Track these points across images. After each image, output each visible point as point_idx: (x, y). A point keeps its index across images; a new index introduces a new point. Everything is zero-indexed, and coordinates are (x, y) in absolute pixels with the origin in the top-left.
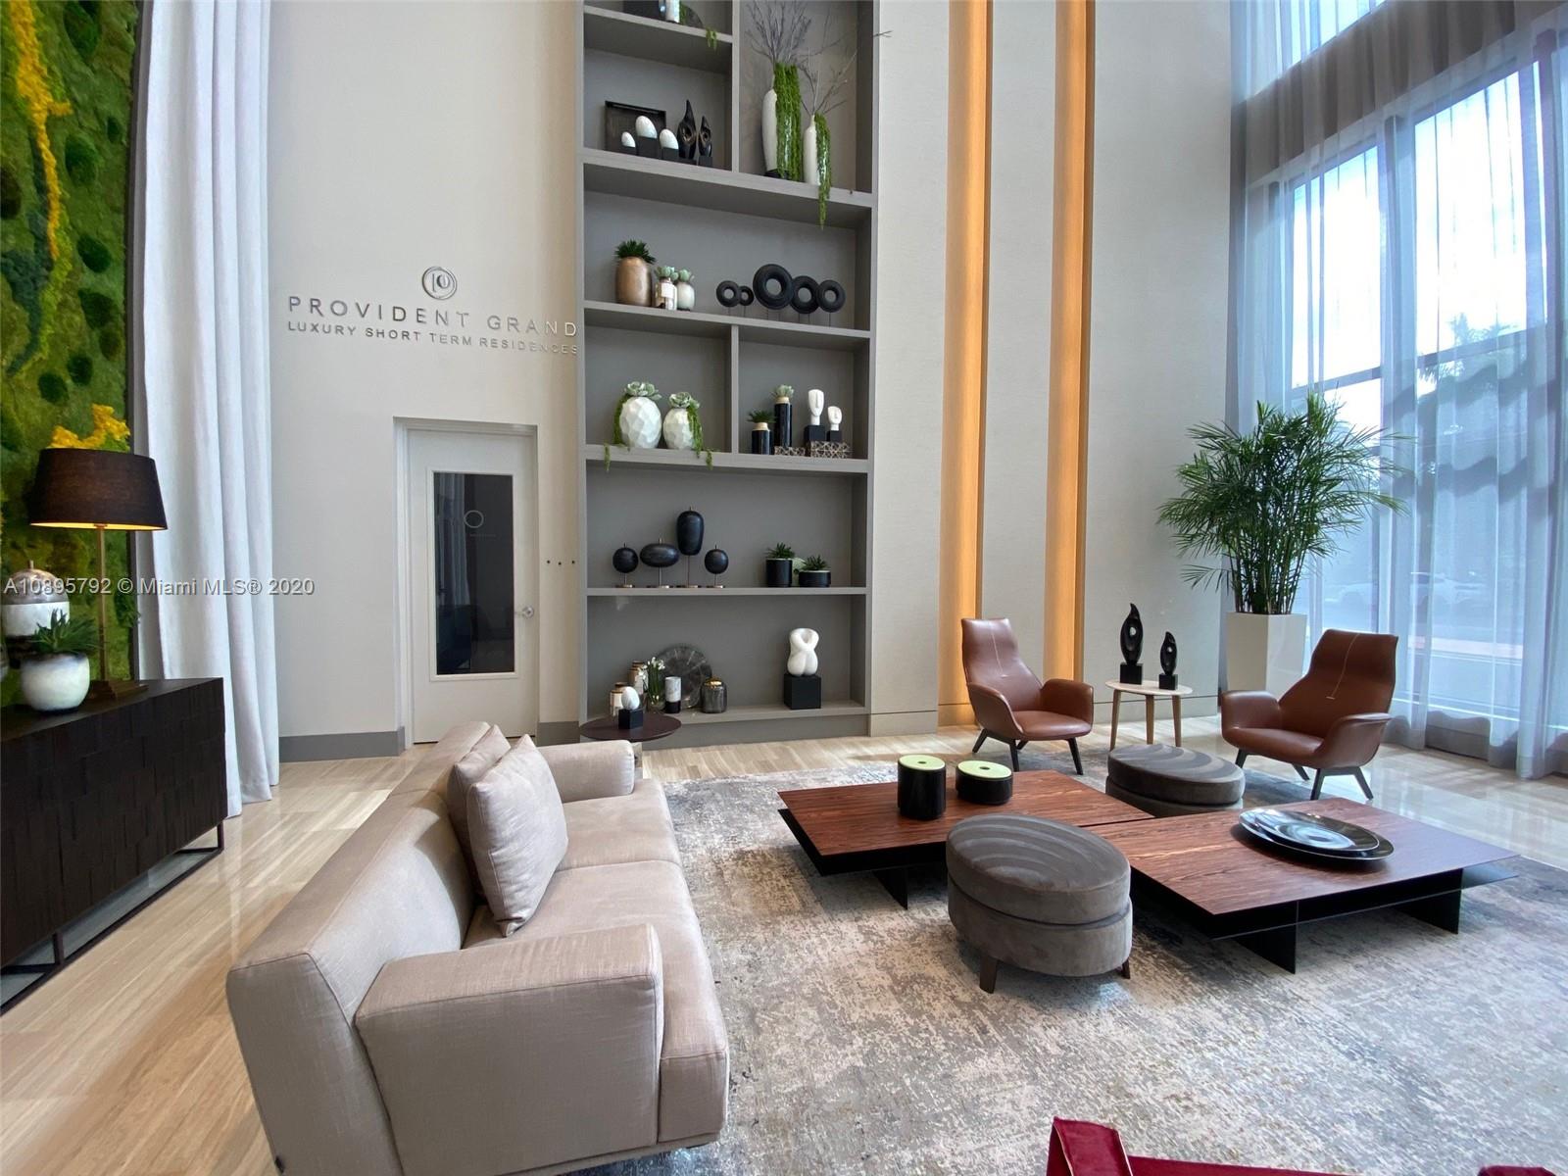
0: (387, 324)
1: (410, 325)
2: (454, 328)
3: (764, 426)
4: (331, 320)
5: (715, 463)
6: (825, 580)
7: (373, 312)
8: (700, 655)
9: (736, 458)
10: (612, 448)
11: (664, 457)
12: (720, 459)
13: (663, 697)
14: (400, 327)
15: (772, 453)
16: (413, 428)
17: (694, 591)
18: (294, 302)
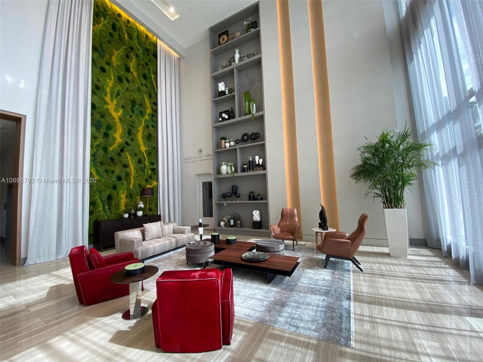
0: (194, 160)
1: (197, 159)
2: (202, 158)
3: (246, 166)
4: (188, 161)
5: (235, 176)
6: (260, 199)
7: (192, 159)
8: (239, 215)
9: (240, 174)
10: (218, 175)
11: (228, 176)
12: (236, 175)
13: (230, 224)
14: (195, 160)
15: (247, 171)
16: (199, 175)
17: (235, 202)
18: (184, 159)
